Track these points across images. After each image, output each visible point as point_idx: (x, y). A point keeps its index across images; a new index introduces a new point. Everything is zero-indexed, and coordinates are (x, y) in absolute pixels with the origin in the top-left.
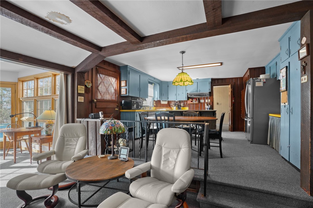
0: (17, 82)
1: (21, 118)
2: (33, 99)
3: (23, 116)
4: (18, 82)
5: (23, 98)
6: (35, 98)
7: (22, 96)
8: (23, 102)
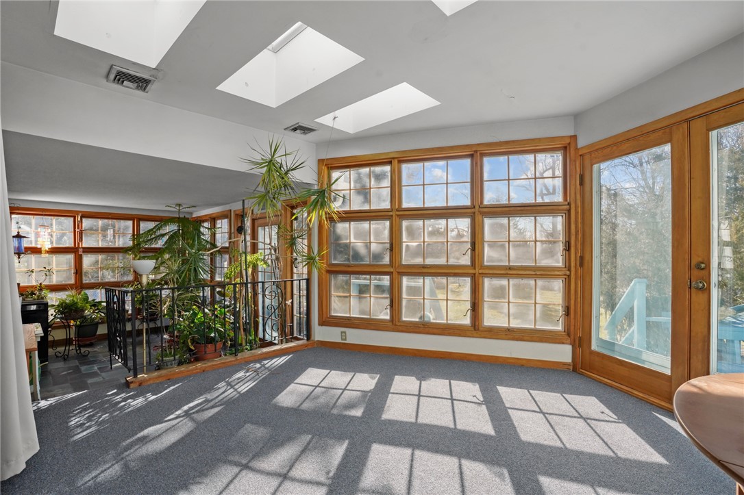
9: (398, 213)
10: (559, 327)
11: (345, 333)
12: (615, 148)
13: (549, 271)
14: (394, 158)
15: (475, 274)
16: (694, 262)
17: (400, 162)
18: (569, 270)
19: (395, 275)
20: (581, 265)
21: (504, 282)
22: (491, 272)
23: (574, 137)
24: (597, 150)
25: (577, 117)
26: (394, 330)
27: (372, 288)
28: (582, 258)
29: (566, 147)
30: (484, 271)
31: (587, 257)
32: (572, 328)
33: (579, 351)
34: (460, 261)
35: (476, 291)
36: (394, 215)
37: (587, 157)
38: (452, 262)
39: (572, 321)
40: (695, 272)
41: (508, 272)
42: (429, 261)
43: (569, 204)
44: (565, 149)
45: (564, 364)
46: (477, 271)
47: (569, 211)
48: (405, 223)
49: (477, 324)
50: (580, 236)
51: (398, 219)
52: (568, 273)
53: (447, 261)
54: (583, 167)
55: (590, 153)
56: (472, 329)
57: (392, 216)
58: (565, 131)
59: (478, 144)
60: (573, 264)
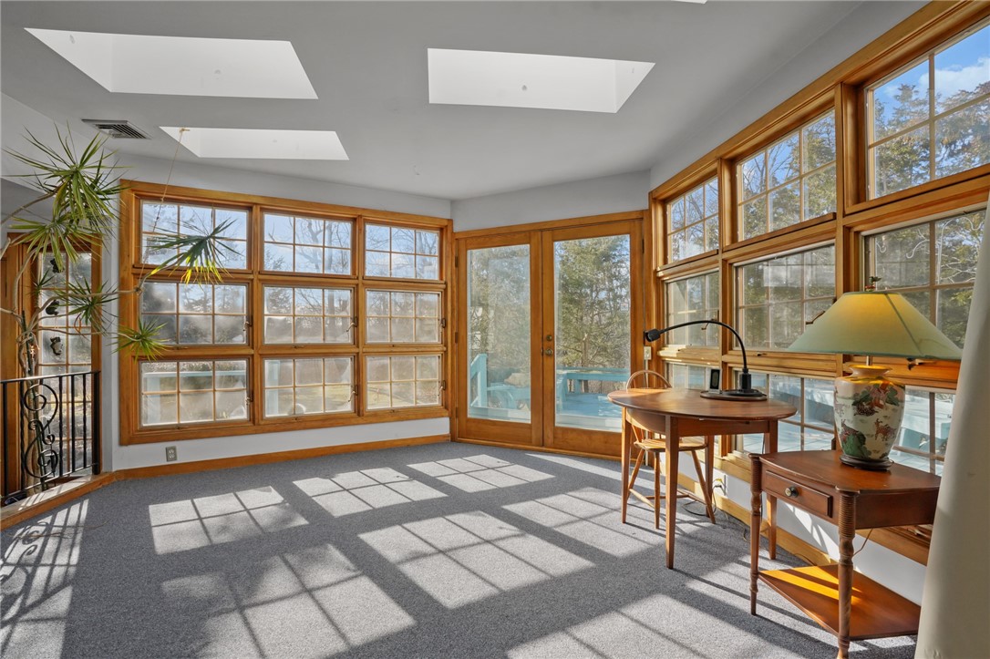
0: (647, 208)
1: (661, 349)
2: (716, 262)
3: (668, 343)
4: (650, 210)
5: (667, 266)
6: (726, 256)
7: (665, 261)
8: (667, 284)
9: (261, 277)
10: (437, 403)
11: (174, 449)
12: (487, 239)
13: (429, 347)
14: (256, 204)
15: (358, 353)
16: (545, 336)
17: (263, 210)
18: (446, 345)
19: (257, 359)
20: (456, 341)
21: (386, 361)
22: (375, 350)
23: (450, 221)
24: (472, 237)
25: (453, 203)
26: (256, 432)
27: (217, 379)
28: (457, 334)
29: (444, 229)
30: (368, 350)
31: (462, 333)
32: (450, 402)
33: (457, 421)
34: (338, 339)
35: (358, 372)
36: (255, 279)
37: (462, 242)
38: (329, 340)
39: (450, 394)
40: (546, 343)
41: (392, 350)
42: (301, 340)
43: (446, 283)
44: (442, 230)
45: (444, 436)
46: (360, 350)
47: (446, 290)
48: (268, 291)
49: (361, 409)
50: (456, 314)
51: (260, 285)
52: (445, 349)
53: (324, 339)
54: (458, 250)
55: (466, 239)
56: (355, 415)
57: (252, 280)
58: (443, 213)
59: (364, 209)
60: (449, 341)
